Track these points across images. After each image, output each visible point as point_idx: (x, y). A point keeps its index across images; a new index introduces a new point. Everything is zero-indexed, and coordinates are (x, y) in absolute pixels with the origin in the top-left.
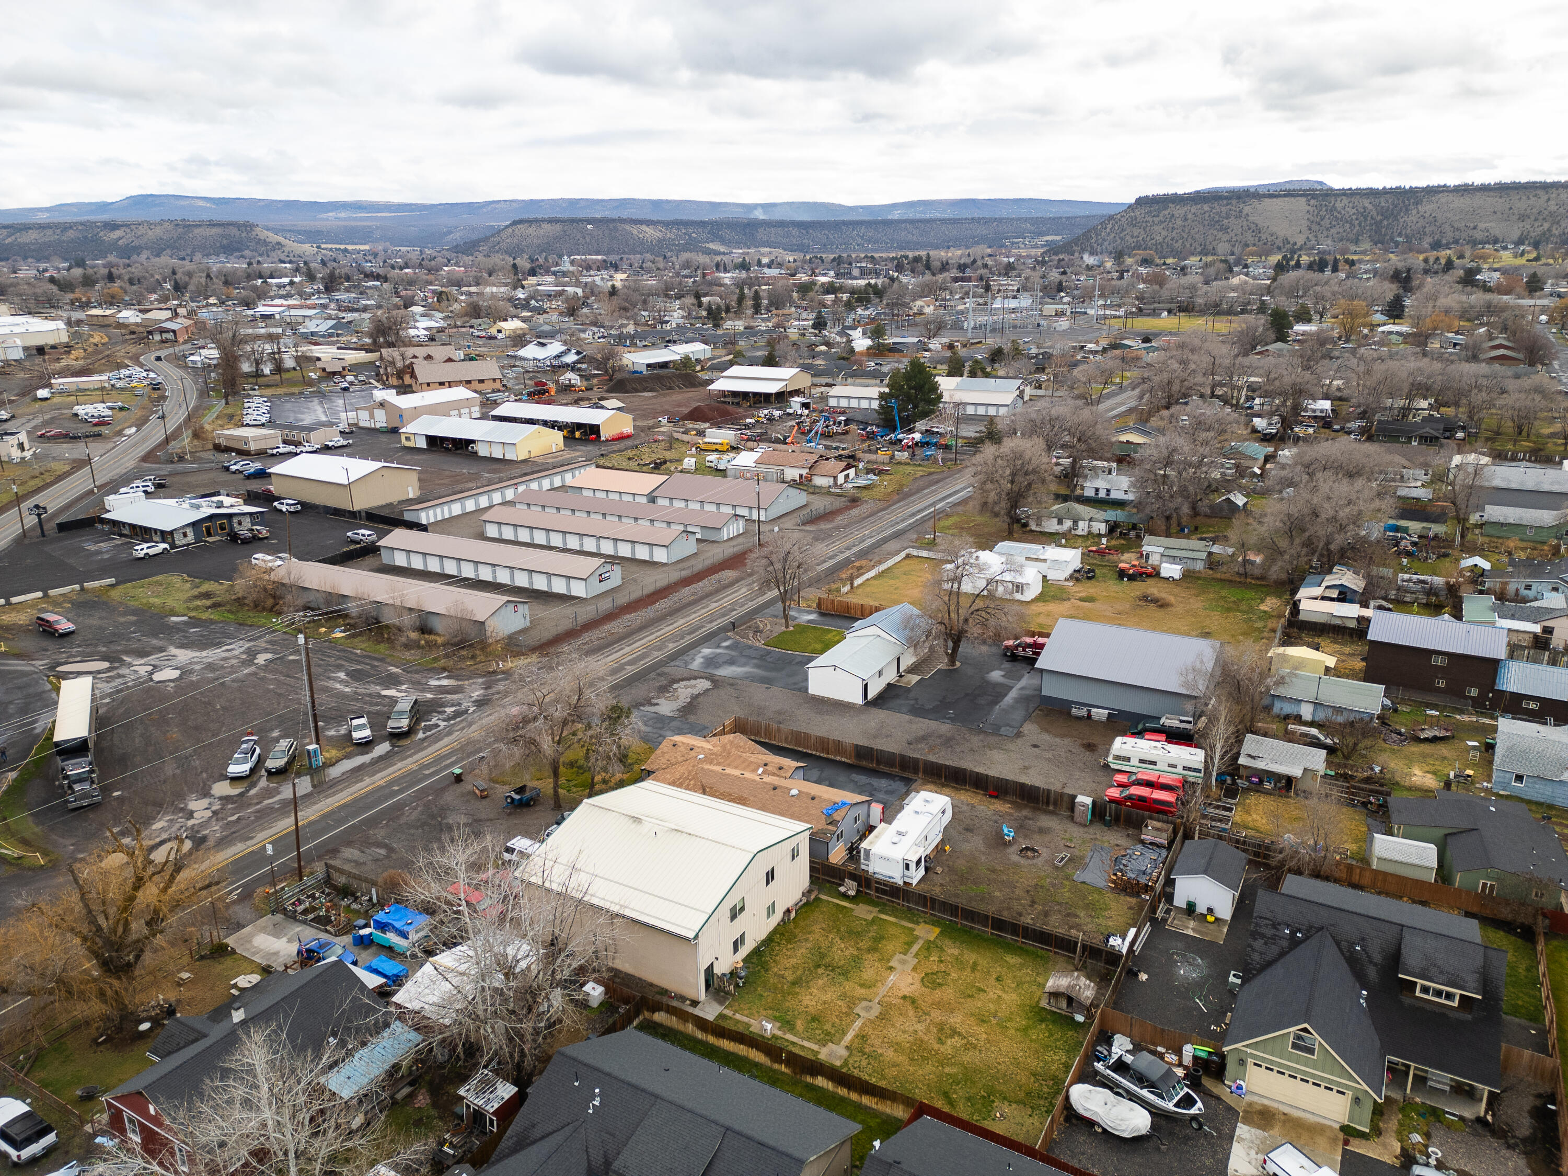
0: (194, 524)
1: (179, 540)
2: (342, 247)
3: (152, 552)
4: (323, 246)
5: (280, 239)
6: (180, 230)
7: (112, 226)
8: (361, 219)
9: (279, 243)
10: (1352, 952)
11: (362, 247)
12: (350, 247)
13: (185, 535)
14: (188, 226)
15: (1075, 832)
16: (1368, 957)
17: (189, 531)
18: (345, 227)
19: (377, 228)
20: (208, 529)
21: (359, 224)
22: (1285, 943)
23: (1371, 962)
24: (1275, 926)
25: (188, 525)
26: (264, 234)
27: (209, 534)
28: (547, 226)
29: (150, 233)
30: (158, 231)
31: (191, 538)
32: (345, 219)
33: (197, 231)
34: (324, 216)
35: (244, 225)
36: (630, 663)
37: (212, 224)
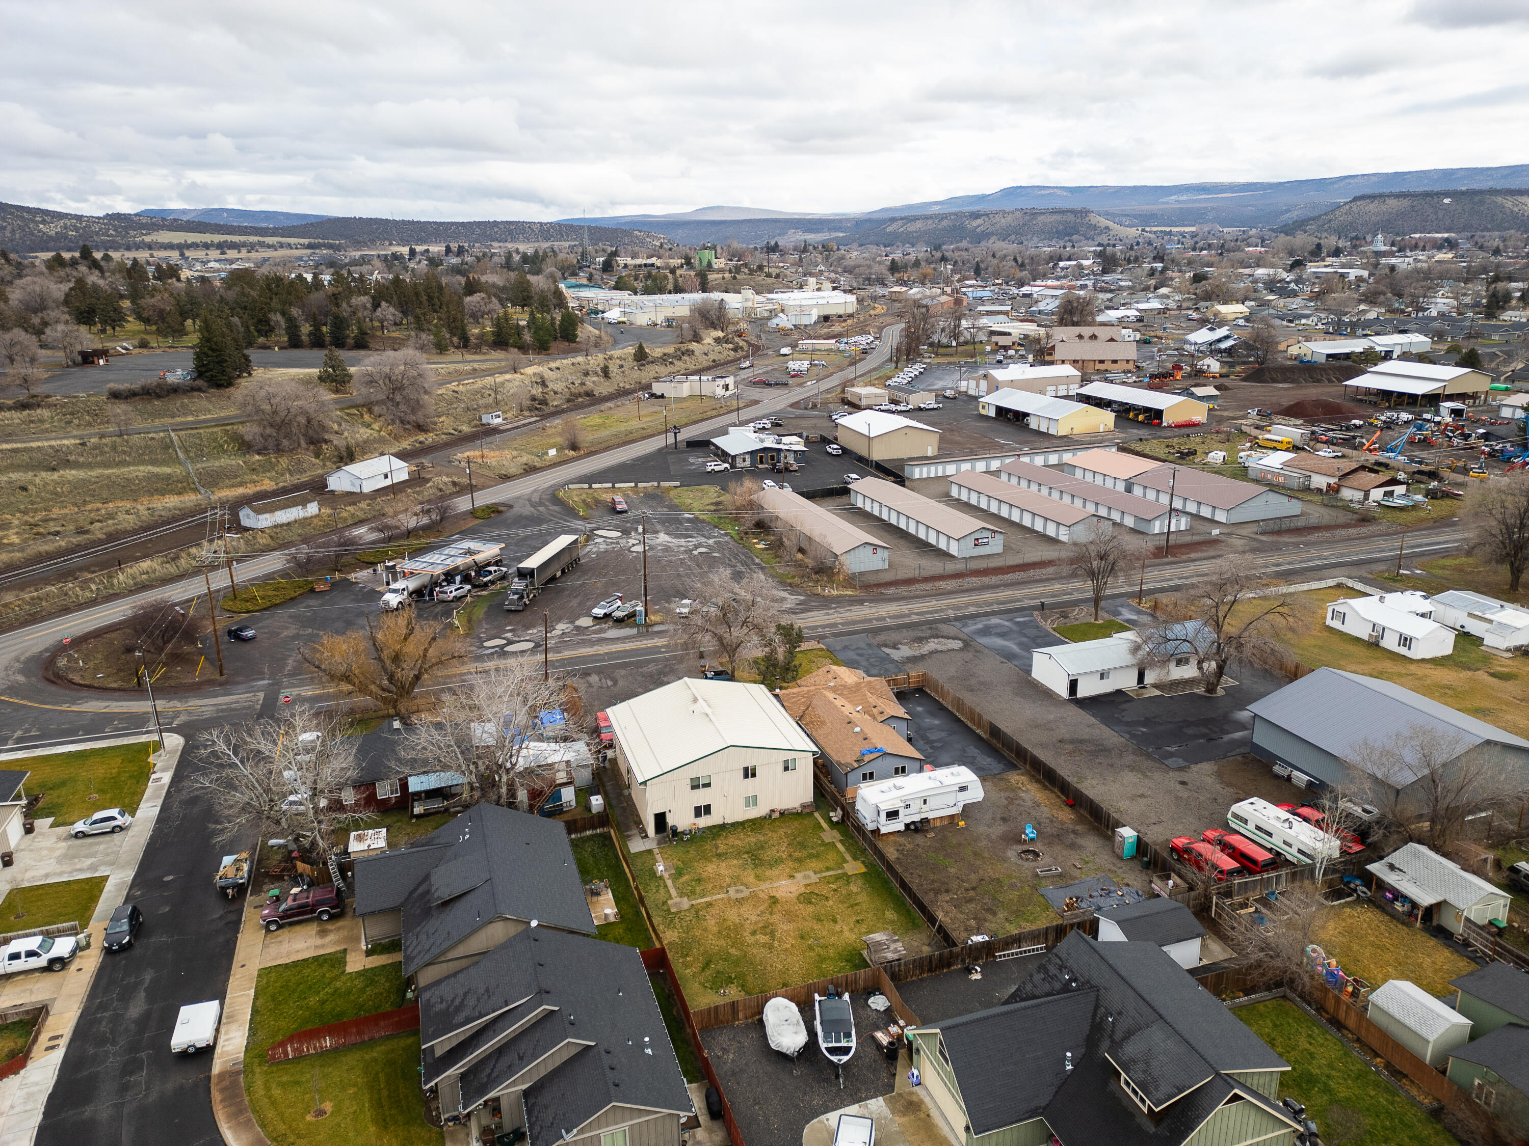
0: (751, 453)
1: (739, 463)
2: (1168, 229)
3: (717, 468)
4: (1148, 229)
5: (1110, 224)
6: (1027, 217)
7: (975, 216)
8: (1200, 201)
9: (1107, 228)
10: (1104, 1019)
11: (1187, 229)
12: (1174, 229)
13: (744, 460)
14: (1034, 214)
15: (1104, 859)
16: (1113, 1031)
17: (747, 457)
18: (1181, 209)
19: (1213, 209)
20: (761, 457)
21: (1198, 205)
22: (1057, 986)
23: (1111, 1037)
24: (1061, 968)
25: (747, 453)
26: (1094, 219)
27: (762, 463)
28: (1392, 202)
29: (1003, 221)
30: (1009, 219)
31: (748, 463)
32: (1185, 202)
33: (1041, 218)
34: (1165, 200)
35: (1081, 212)
36: (917, 614)
37: (1054, 212)
